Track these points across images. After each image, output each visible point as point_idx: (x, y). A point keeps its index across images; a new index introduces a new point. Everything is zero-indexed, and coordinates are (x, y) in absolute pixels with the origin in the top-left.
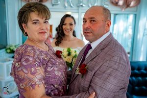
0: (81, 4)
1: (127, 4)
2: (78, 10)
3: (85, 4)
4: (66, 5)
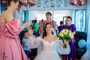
1: (79, 4)
2: (52, 8)
3: (55, 5)
4: (45, 6)
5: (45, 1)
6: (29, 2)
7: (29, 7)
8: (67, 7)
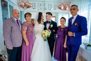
6: (26, 4)
7: (26, 9)
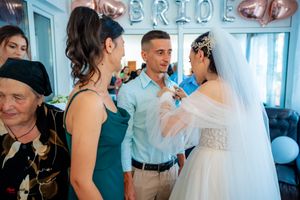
0: (183, 18)
1: (271, 14)
2: (178, 29)
3: (189, 18)
4: (155, 21)
5: (157, 2)
8: (228, 25)
